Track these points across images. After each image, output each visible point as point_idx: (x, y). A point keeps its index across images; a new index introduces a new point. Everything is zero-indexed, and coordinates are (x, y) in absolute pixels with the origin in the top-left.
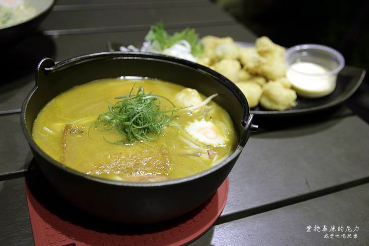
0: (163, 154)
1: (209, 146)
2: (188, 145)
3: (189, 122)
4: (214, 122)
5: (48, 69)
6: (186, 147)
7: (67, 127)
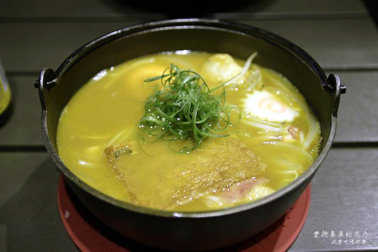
0: (244, 149)
1: (284, 123)
2: (260, 130)
3: (241, 100)
4: (269, 91)
5: (51, 82)
6: (260, 133)
7: (108, 152)
